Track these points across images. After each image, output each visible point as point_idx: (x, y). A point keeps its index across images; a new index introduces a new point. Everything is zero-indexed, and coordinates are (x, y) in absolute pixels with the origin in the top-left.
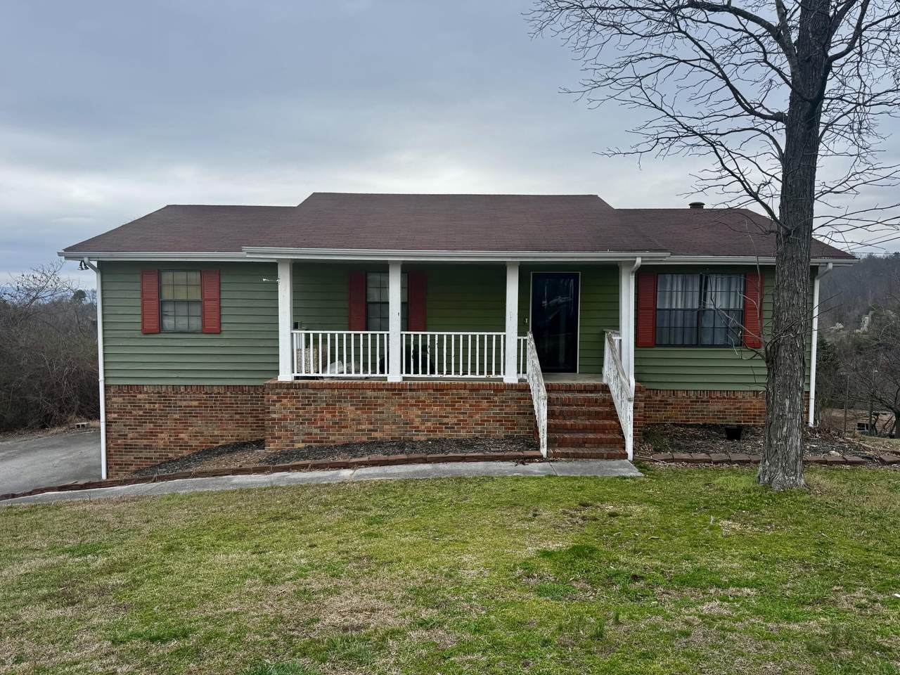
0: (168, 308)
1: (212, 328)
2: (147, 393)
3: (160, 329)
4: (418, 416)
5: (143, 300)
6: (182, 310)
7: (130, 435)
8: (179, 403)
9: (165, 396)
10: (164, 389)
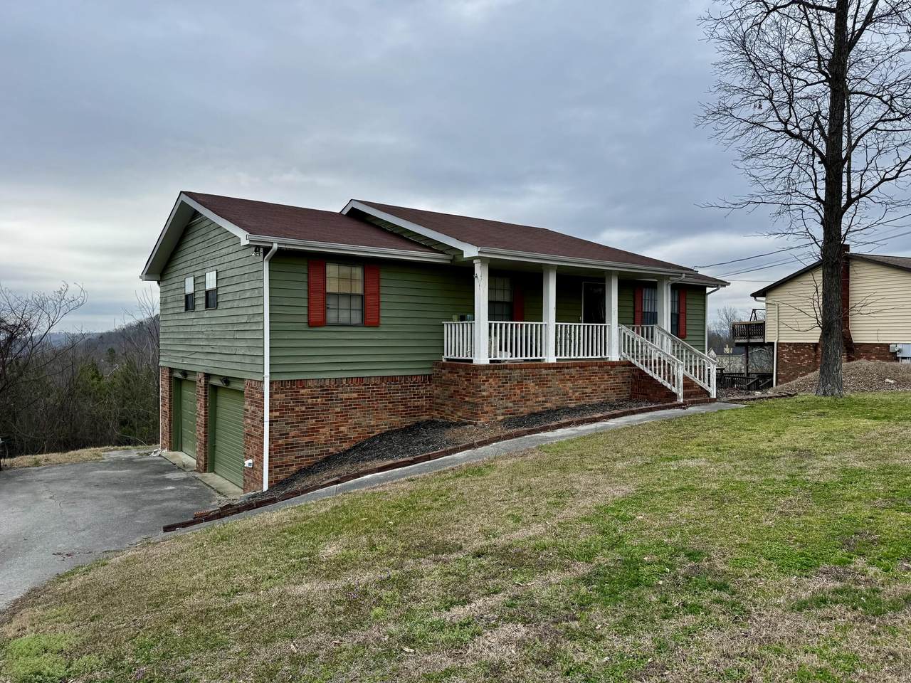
0: (331, 302)
1: (370, 319)
2: (310, 387)
3: (323, 323)
4: (571, 389)
5: (309, 291)
6: (344, 303)
7: (292, 434)
8: (340, 396)
9: (326, 390)
10: (327, 383)
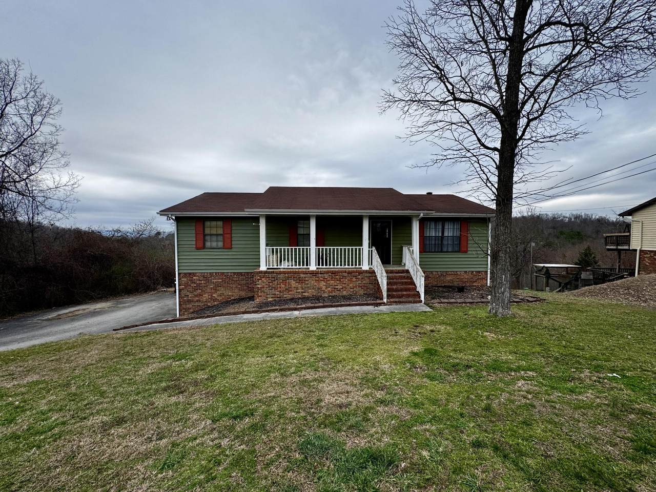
0: (208, 238)
1: (228, 246)
2: (198, 276)
3: (204, 247)
4: (324, 285)
5: (196, 234)
6: (214, 238)
7: (190, 296)
8: (213, 281)
9: (206, 278)
10: (206, 274)
